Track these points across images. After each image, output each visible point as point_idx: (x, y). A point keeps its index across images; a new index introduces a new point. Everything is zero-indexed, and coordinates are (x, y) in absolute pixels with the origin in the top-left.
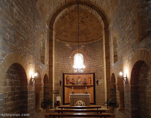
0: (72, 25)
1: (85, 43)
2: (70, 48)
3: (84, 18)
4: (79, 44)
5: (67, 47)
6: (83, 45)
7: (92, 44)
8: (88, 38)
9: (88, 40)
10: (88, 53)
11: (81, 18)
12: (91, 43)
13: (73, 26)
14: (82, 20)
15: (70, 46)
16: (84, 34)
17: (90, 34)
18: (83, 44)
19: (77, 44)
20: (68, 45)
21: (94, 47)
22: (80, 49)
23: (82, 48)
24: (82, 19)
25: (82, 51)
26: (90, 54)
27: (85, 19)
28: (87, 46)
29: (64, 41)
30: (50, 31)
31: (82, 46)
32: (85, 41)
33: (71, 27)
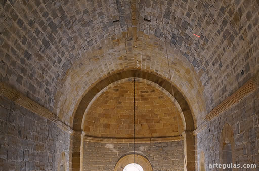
0: (120, 103)
1: (149, 142)
2: (115, 151)
3: (147, 92)
4: (135, 142)
5: (109, 149)
6: (144, 145)
7: (163, 145)
8: (155, 131)
9: (154, 135)
10: (154, 165)
11: (140, 90)
12: (160, 143)
13: (123, 104)
14: (143, 94)
15: (114, 147)
16: (147, 120)
17: (159, 122)
18: (144, 142)
19: (129, 143)
20: (111, 146)
21: (166, 153)
22: (137, 154)
23: (141, 153)
24: (141, 92)
25: (142, 159)
26: (158, 167)
27: (149, 93)
28: (152, 149)
29: (102, 137)
30: (76, 134)
31: (142, 148)
32: (149, 136)
33: (118, 107)
